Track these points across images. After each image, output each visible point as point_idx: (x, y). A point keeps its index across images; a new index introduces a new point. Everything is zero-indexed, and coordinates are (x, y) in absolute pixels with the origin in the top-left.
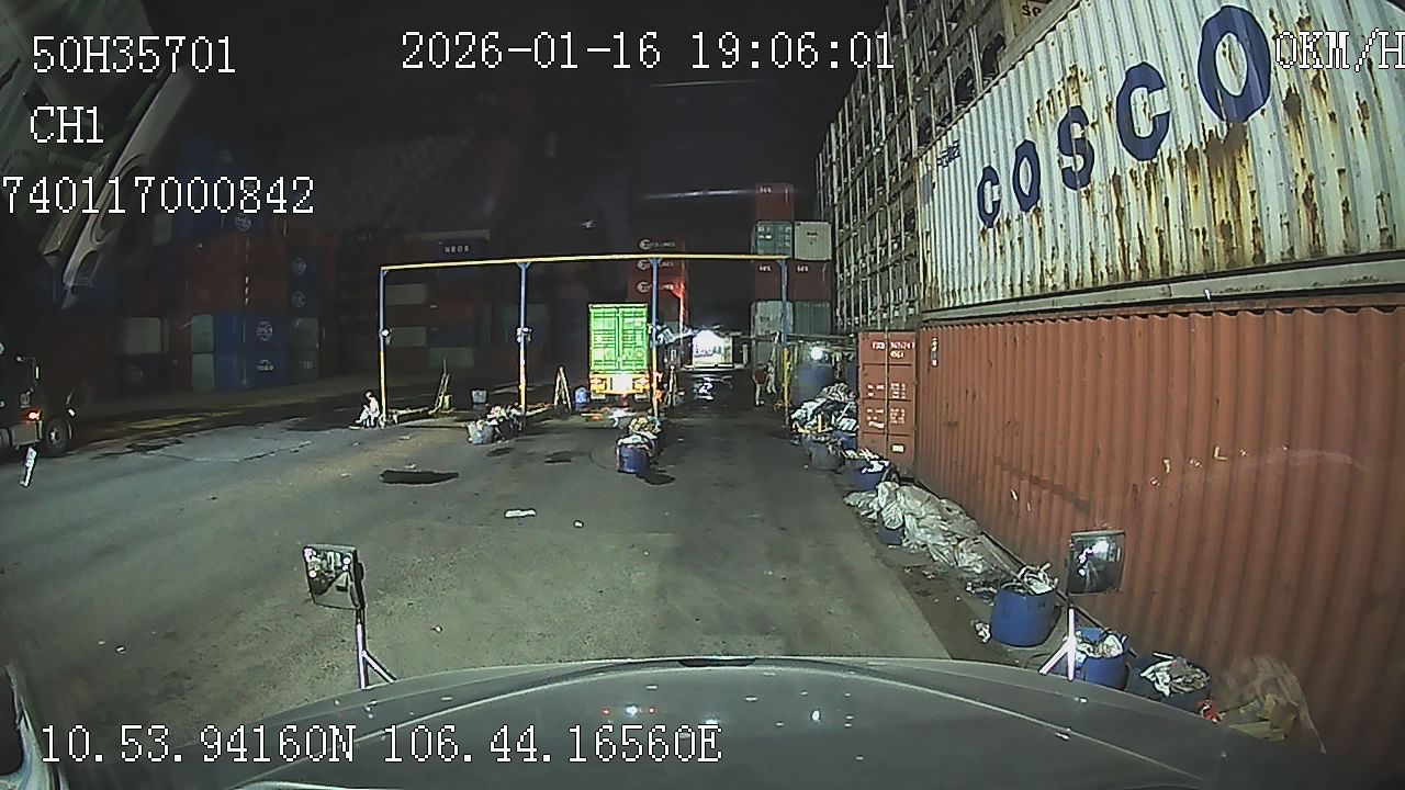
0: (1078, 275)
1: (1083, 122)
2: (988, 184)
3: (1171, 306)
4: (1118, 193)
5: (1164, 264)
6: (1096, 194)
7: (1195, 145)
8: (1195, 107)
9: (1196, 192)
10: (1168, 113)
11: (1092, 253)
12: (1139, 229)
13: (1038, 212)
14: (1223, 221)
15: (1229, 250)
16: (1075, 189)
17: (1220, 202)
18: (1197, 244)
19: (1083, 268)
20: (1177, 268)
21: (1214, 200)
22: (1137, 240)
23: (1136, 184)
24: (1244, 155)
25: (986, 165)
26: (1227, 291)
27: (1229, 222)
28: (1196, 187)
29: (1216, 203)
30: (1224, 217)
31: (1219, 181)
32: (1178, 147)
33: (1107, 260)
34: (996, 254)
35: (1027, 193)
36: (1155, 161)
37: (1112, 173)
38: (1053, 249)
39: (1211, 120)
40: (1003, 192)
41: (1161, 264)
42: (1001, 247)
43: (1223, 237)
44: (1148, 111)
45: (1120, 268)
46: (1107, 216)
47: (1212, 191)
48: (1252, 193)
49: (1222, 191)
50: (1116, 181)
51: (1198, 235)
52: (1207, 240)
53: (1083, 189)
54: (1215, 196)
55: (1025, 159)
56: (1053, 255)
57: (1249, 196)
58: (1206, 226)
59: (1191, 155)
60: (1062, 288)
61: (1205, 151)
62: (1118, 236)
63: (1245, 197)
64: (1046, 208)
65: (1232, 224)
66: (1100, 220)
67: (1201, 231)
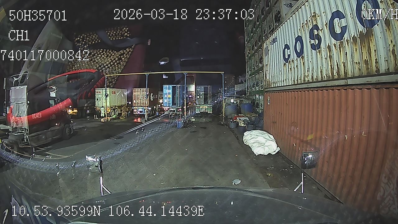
0: (316, 77)
1: (318, 29)
2: (286, 49)
3: (348, 87)
4: (330, 51)
5: (346, 73)
6: (323, 52)
7: (356, 36)
8: (355, 24)
9: (356, 50)
10: (346, 25)
11: (321, 70)
12: (337, 62)
13: (303, 57)
14: (365, 60)
15: (368, 69)
16: (315, 50)
17: (364, 53)
18: (357, 66)
19: (318, 75)
20: (350, 74)
21: (362, 53)
22: (336, 66)
23: (336, 48)
24: (372, 39)
25: (286, 44)
26: (367, 82)
27: (367, 60)
28: (356, 49)
29: (363, 53)
30: (366, 58)
31: (364, 46)
32: (350, 36)
33: (326, 72)
34: (289, 71)
35: (299, 52)
36: (342, 41)
37: (327, 45)
38: (308, 69)
39: (361, 28)
40: (291, 52)
41: (344, 73)
42: (291, 69)
43: (366, 65)
44: (339, 25)
45: (330, 75)
46: (326, 58)
47: (362, 50)
48: (375, 51)
49: (365, 50)
50: (329, 47)
51: (357, 64)
52: (360, 66)
53: (318, 50)
54: (363, 52)
55: (298, 41)
56: (308, 71)
57: (374, 51)
58: (360, 61)
59: (354, 39)
60: (311, 81)
61: (359, 37)
62: (330, 65)
63: (373, 52)
64: (306, 56)
65: (368, 60)
66: (324, 60)
67: (358, 63)
